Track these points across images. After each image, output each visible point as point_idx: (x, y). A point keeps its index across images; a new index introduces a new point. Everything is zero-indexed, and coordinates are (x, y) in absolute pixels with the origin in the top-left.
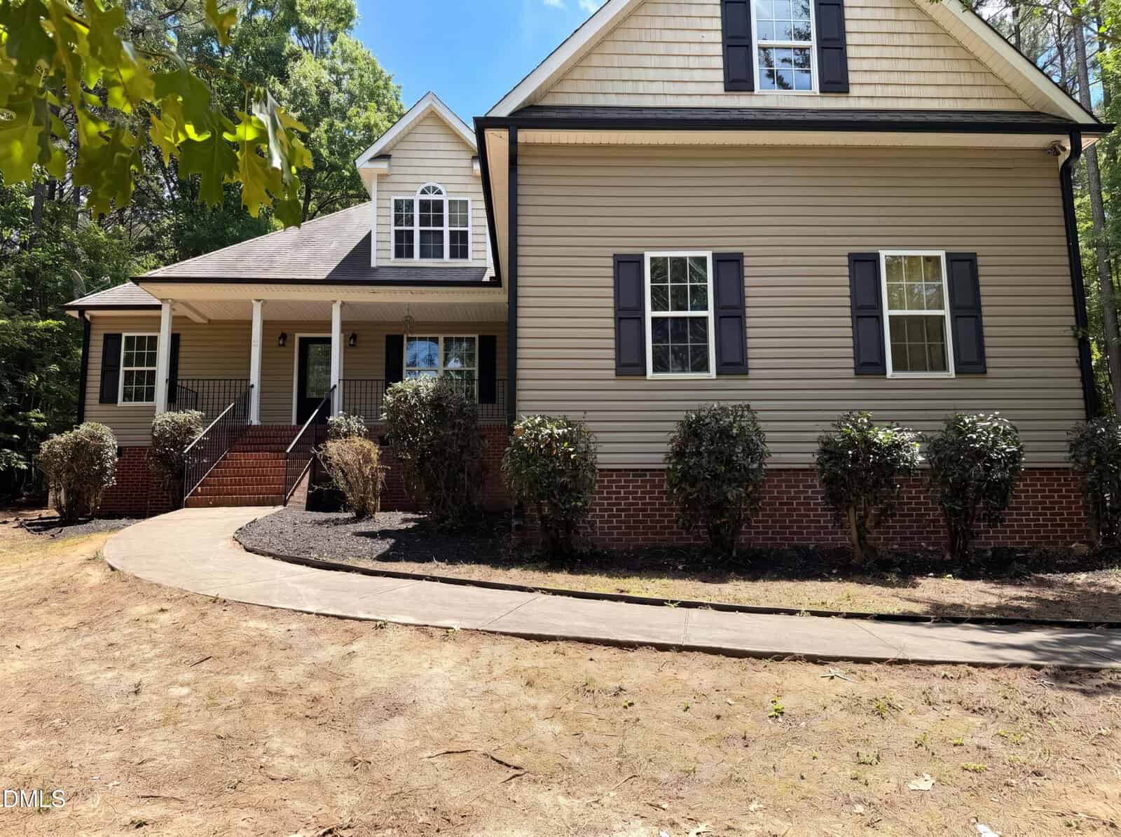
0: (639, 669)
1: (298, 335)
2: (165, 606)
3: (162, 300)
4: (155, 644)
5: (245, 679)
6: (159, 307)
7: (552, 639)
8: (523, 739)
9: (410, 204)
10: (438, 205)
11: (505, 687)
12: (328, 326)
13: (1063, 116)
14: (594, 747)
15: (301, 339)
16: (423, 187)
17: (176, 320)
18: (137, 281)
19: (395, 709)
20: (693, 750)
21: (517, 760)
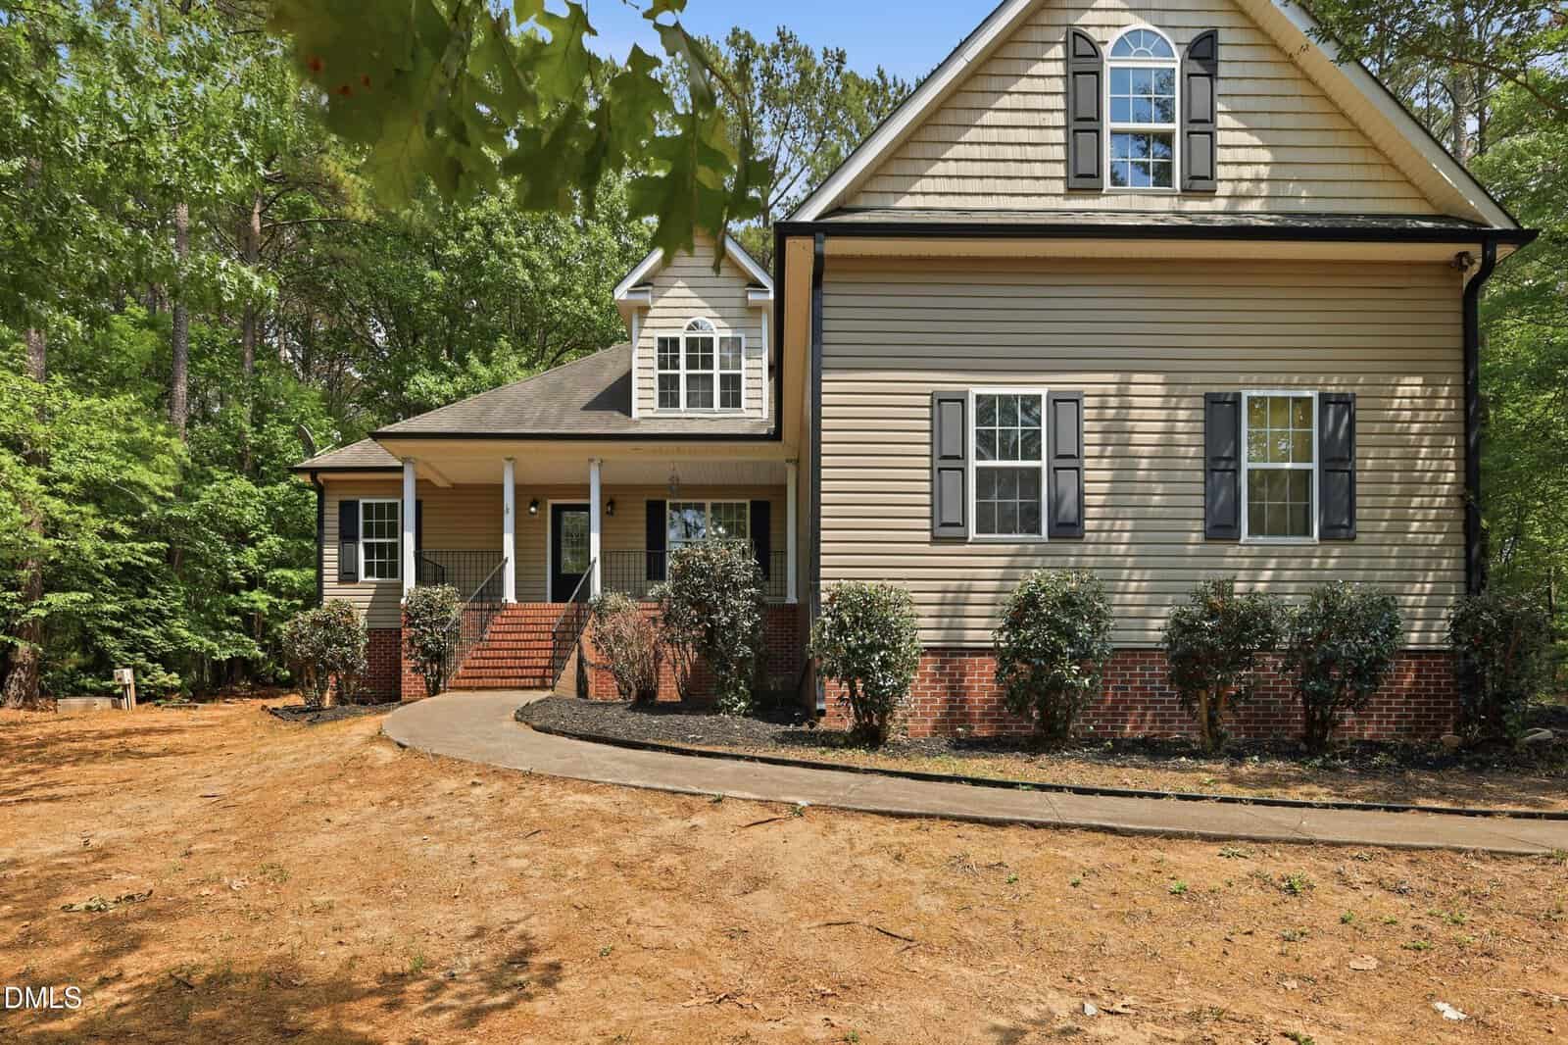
0: (1014, 847)
1: (550, 502)
2: (476, 780)
3: (404, 460)
4: (477, 817)
5: (586, 852)
6: (400, 470)
7: (911, 816)
8: (907, 911)
9: (675, 342)
10: (708, 343)
11: (874, 863)
12: (585, 490)
13: (1476, 219)
14: (988, 922)
15: (554, 507)
16: (689, 322)
17: (421, 484)
18: (377, 437)
19: (757, 883)
20: (1097, 926)
21: (907, 931)
